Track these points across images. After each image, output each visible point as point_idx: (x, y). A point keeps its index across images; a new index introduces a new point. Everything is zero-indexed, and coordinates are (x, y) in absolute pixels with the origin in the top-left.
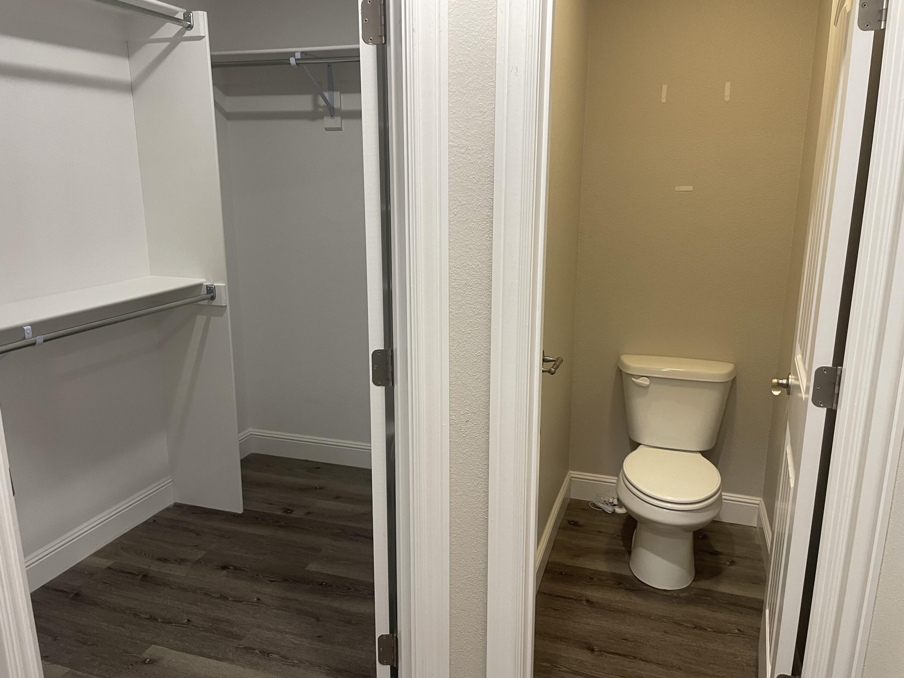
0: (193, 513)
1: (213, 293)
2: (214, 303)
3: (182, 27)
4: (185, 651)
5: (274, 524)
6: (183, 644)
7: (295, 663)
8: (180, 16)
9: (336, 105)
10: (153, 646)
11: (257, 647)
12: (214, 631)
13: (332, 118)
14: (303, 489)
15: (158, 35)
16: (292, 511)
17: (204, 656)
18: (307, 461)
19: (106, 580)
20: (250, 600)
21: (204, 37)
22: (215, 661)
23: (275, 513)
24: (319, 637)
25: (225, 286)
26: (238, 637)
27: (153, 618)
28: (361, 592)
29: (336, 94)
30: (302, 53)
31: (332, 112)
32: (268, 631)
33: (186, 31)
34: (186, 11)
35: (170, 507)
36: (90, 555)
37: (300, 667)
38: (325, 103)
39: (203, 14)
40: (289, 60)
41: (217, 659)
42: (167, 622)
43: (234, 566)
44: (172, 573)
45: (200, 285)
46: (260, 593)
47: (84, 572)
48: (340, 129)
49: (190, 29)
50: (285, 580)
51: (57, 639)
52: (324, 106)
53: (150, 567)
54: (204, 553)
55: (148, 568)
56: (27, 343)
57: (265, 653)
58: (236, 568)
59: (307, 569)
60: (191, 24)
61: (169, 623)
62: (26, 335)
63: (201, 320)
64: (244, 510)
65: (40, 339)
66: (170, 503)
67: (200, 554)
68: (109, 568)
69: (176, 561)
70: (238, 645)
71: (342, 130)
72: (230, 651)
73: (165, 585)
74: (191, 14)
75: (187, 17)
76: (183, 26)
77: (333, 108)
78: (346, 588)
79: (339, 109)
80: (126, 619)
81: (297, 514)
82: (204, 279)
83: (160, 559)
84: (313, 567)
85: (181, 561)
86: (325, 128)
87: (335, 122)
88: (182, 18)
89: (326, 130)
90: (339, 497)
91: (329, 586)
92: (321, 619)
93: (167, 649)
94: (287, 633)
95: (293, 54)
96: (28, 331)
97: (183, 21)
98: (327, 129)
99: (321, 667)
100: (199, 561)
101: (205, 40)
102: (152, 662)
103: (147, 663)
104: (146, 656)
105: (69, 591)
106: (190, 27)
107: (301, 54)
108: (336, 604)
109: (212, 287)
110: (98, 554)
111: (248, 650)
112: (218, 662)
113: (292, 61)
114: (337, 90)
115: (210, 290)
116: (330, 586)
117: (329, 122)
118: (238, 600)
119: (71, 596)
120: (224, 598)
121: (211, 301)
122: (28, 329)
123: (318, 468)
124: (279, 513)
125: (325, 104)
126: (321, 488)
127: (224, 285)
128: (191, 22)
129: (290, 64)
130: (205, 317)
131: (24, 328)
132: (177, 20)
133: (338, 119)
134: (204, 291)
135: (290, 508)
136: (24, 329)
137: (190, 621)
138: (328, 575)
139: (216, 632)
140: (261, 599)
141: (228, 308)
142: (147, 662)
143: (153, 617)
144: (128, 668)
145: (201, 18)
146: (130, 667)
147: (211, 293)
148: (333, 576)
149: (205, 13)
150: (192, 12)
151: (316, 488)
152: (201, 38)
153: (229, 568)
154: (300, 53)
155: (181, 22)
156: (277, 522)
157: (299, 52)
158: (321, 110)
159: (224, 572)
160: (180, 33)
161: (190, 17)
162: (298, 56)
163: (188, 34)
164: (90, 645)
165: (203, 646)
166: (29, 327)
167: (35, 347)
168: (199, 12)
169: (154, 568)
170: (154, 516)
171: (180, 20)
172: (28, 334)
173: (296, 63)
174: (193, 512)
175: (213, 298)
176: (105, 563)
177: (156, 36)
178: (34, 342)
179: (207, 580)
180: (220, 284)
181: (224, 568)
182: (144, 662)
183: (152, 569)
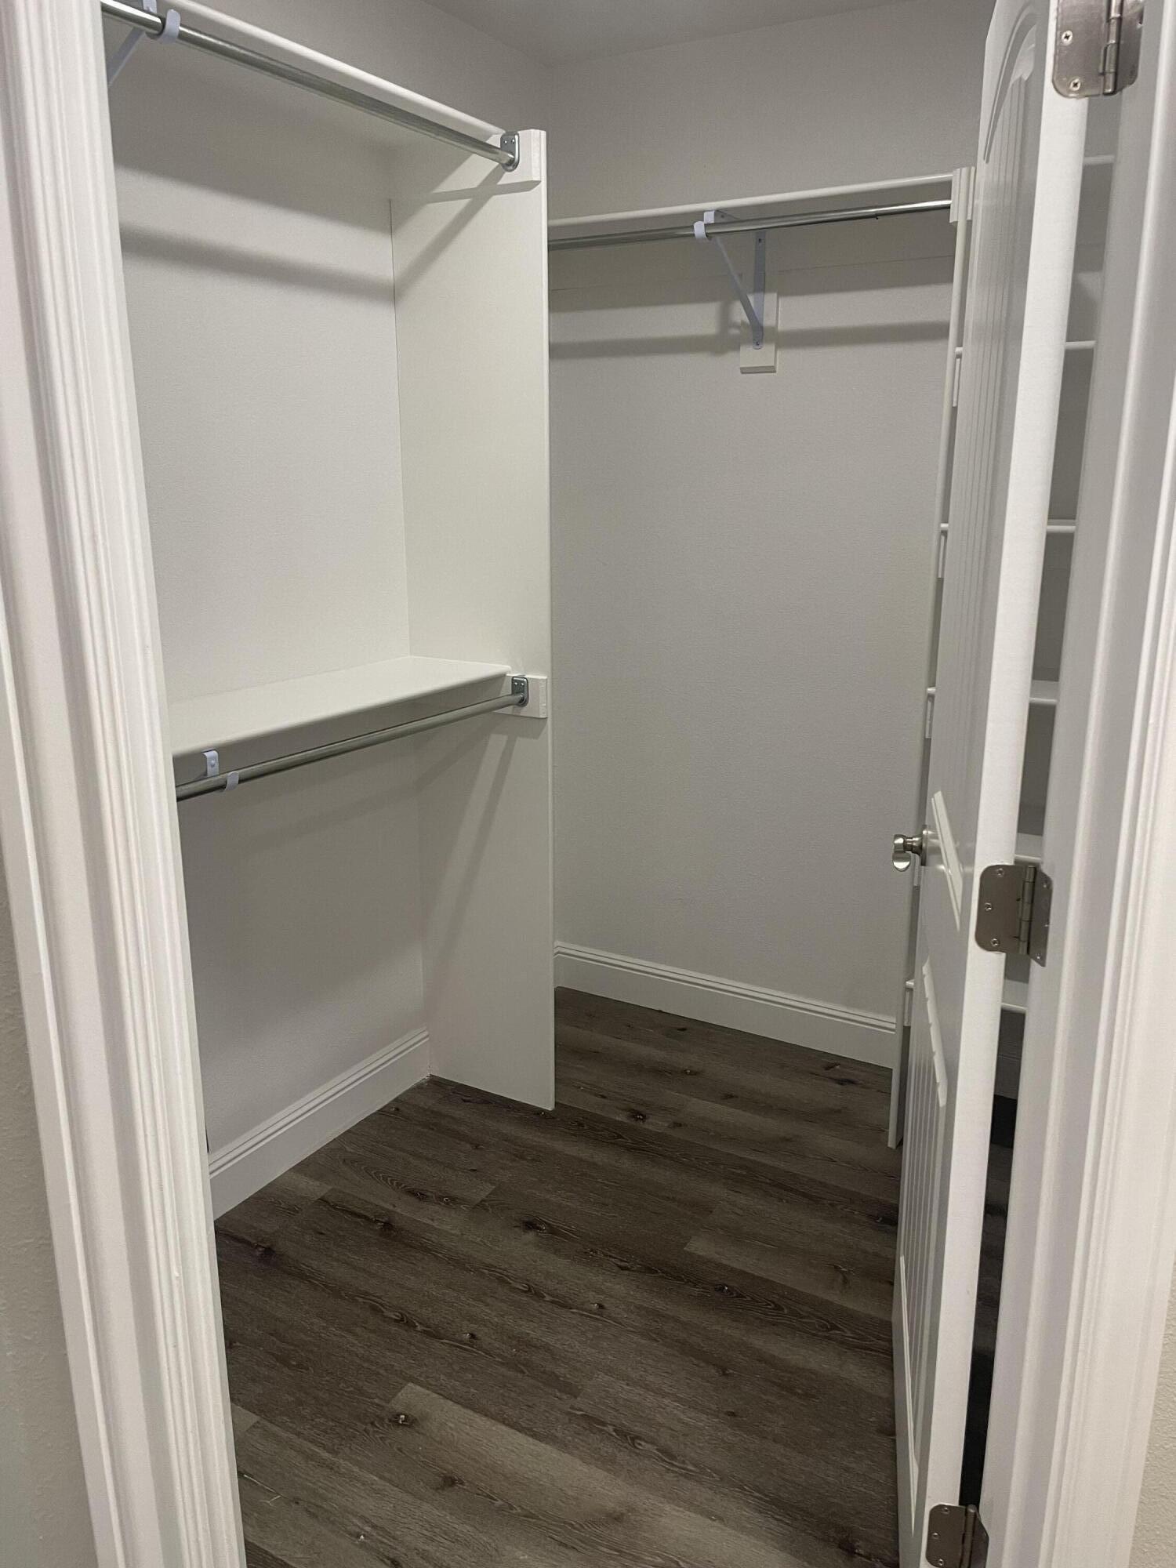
0: (465, 1101)
1: (523, 692)
2: (525, 711)
3: (497, 164)
4: (469, 1405)
5: (613, 1141)
6: (465, 1390)
7: (688, 1470)
8: (495, 141)
9: (768, 322)
10: (410, 1385)
11: (608, 1419)
12: (522, 1367)
13: (757, 347)
14: (660, 1072)
15: (448, 185)
16: (644, 1118)
17: (508, 1425)
18: (660, 1011)
19: (318, 1227)
20: (585, 1306)
21: (538, 182)
22: (530, 1439)
23: (613, 1117)
24: (733, 1414)
25: (546, 680)
26: (572, 1391)
27: (405, 1321)
28: (804, 1320)
29: (770, 299)
30: (719, 212)
31: (758, 334)
32: (628, 1385)
33: (504, 173)
34: (504, 132)
35: (422, 1084)
36: (290, 1170)
37: (700, 1482)
38: (748, 315)
39: (538, 135)
40: (692, 227)
41: (535, 1436)
42: (433, 1334)
43: (549, 1225)
44: (435, 1224)
45: (499, 678)
46: (603, 1293)
47: (280, 1204)
48: (771, 370)
49: (511, 168)
50: (650, 1270)
51: (234, 1344)
52: (743, 323)
53: (394, 1206)
54: (490, 1188)
55: (391, 1208)
56: (211, 785)
57: (628, 1438)
58: (553, 1231)
59: (688, 1250)
60: (514, 159)
61: (437, 1336)
62: (209, 768)
63: (496, 742)
64: (556, 1104)
65: (233, 777)
66: (422, 1076)
67: (483, 1191)
68: (323, 1200)
69: (440, 1198)
70: (572, 1408)
71: (775, 372)
72: (557, 1419)
73: (425, 1250)
74: (516, 137)
75: (508, 144)
76: (500, 163)
77: (762, 328)
78: (773, 1305)
79: (774, 329)
80: (358, 1316)
81: (656, 1124)
82: (507, 664)
83: (412, 1193)
84: (701, 1247)
85: (452, 1201)
86: (742, 369)
87: (764, 355)
88: (499, 147)
89: (743, 373)
90: (731, 1097)
91: (737, 1297)
92: (731, 1371)
93: (436, 1395)
94: (665, 1395)
95: (699, 215)
96: (213, 762)
97: (500, 151)
98: (744, 371)
99: (746, 1490)
100: (481, 1205)
101: (540, 190)
102: (410, 1423)
103: (400, 1424)
104: (399, 1408)
105: (254, 1242)
106: (512, 164)
107: (715, 215)
108: (758, 1342)
109: (523, 682)
110: (302, 1168)
111: (592, 1422)
112: (536, 1442)
113: (699, 229)
114: (771, 291)
115: (520, 687)
116: (740, 1296)
117: (750, 356)
118: (563, 1303)
119: (258, 1254)
120: (536, 1294)
121: (519, 708)
122: (213, 758)
123: (684, 1029)
124: (621, 1118)
125: (747, 320)
126: (694, 1073)
127: (545, 678)
128: (514, 154)
129: (694, 235)
130: (505, 738)
131: (205, 754)
132: (489, 148)
133: (768, 349)
134: (507, 688)
135: (641, 1109)
136: (205, 757)
137: (477, 1339)
138: (733, 1270)
139: (525, 1371)
140: (606, 1305)
141: (549, 722)
142: (401, 1422)
143: (407, 1318)
144: (365, 1430)
145: (534, 144)
146: (370, 1428)
147: (518, 693)
148: (743, 1273)
149: (543, 133)
150: (519, 132)
151: (685, 1072)
152: (530, 185)
153: (538, 1228)
154: (713, 213)
155: (497, 153)
156: (620, 1137)
157: (712, 211)
158: (735, 332)
159: (530, 1236)
160: (495, 176)
161: (514, 143)
162: (709, 218)
163: (508, 178)
164: (293, 1366)
165: (504, 1400)
166: (214, 753)
167: (225, 792)
168: (532, 130)
169: (404, 1210)
170: (396, 1100)
171: (496, 150)
172: (213, 766)
173: (707, 234)
174: (464, 1098)
175: (523, 702)
176: (314, 1188)
177: (446, 187)
178: (222, 783)
179: (500, 1249)
180: (537, 676)
181: (530, 1225)
182: (394, 1420)
183: (399, 1211)
